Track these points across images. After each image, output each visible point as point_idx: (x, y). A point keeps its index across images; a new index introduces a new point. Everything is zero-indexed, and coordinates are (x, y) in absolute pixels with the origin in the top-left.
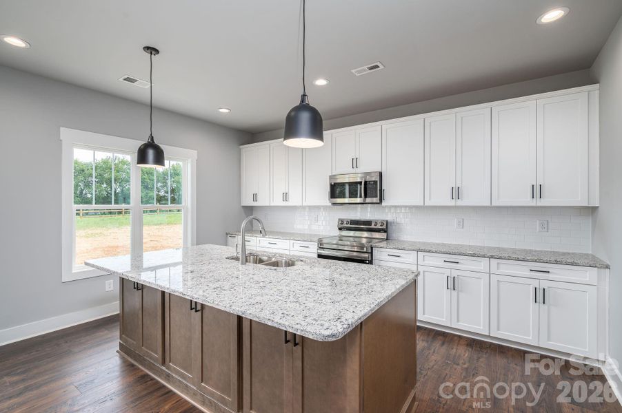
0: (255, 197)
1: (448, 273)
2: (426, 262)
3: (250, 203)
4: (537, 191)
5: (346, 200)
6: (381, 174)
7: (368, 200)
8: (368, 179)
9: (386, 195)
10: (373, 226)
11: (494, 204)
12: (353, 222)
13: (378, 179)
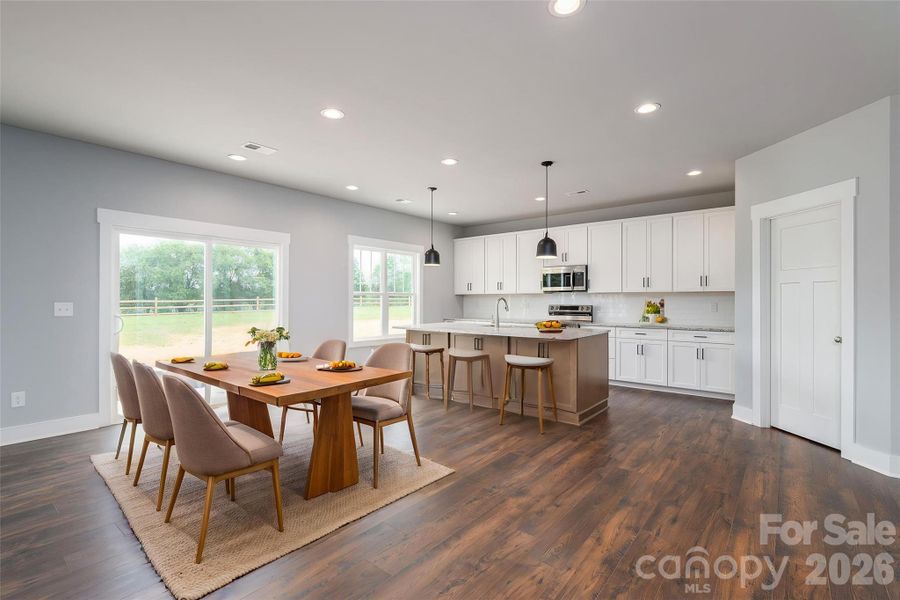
0: (470, 286)
1: (638, 342)
2: (622, 336)
3: (464, 291)
4: (704, 280)
5: (562, 288)
6: (587, 267)
7: (576, 288)
8: (576, 270)
9: (591, 284)
10: (580, 311)
11: (675, 291)
12: (562, 308)
13: (584, 271)
